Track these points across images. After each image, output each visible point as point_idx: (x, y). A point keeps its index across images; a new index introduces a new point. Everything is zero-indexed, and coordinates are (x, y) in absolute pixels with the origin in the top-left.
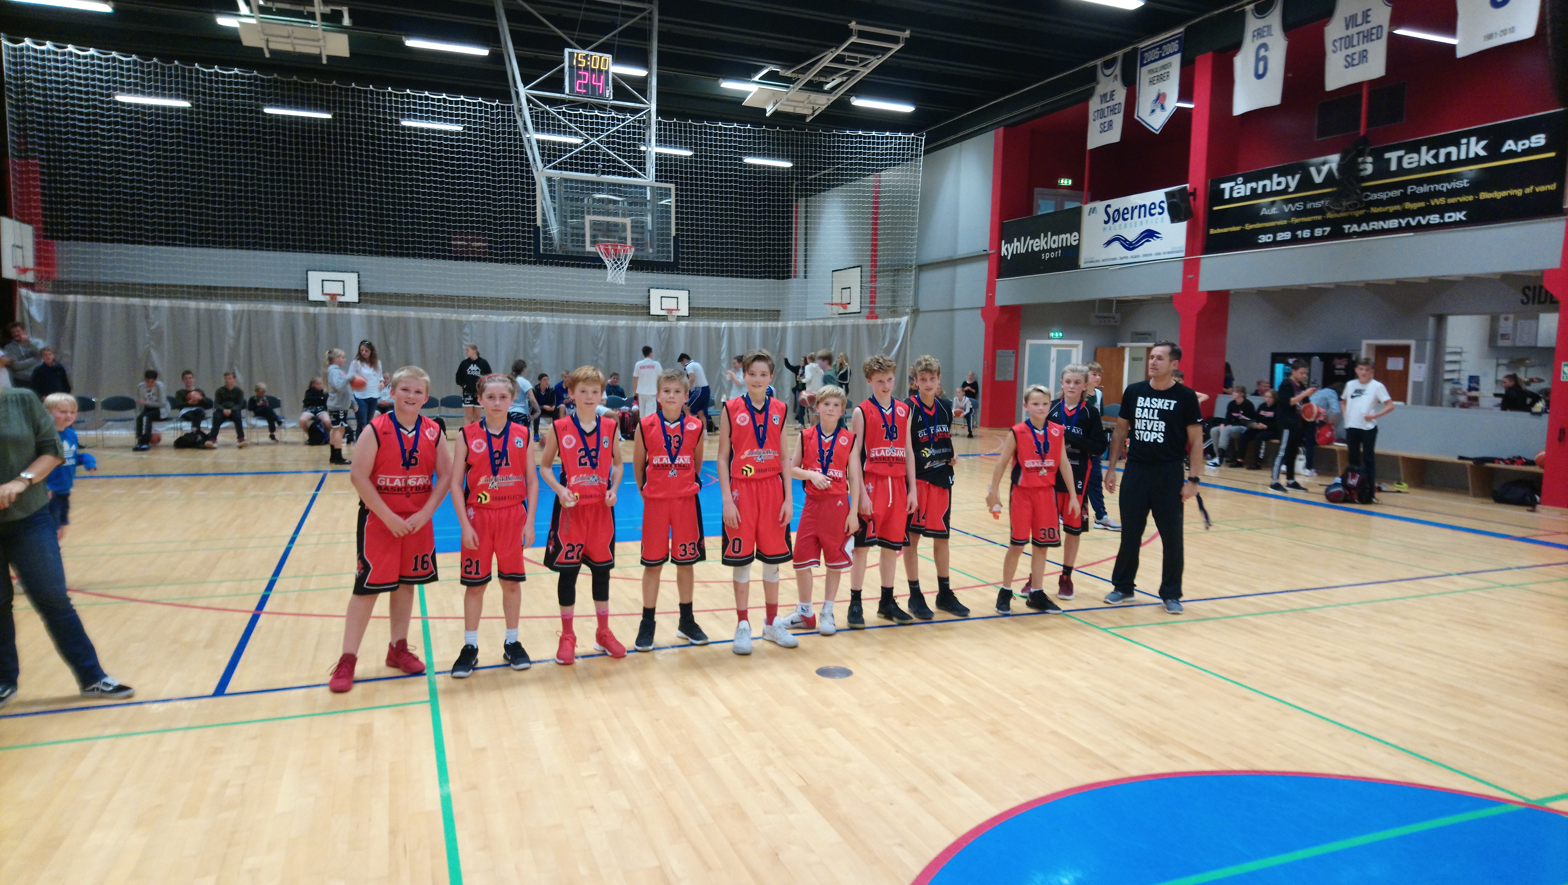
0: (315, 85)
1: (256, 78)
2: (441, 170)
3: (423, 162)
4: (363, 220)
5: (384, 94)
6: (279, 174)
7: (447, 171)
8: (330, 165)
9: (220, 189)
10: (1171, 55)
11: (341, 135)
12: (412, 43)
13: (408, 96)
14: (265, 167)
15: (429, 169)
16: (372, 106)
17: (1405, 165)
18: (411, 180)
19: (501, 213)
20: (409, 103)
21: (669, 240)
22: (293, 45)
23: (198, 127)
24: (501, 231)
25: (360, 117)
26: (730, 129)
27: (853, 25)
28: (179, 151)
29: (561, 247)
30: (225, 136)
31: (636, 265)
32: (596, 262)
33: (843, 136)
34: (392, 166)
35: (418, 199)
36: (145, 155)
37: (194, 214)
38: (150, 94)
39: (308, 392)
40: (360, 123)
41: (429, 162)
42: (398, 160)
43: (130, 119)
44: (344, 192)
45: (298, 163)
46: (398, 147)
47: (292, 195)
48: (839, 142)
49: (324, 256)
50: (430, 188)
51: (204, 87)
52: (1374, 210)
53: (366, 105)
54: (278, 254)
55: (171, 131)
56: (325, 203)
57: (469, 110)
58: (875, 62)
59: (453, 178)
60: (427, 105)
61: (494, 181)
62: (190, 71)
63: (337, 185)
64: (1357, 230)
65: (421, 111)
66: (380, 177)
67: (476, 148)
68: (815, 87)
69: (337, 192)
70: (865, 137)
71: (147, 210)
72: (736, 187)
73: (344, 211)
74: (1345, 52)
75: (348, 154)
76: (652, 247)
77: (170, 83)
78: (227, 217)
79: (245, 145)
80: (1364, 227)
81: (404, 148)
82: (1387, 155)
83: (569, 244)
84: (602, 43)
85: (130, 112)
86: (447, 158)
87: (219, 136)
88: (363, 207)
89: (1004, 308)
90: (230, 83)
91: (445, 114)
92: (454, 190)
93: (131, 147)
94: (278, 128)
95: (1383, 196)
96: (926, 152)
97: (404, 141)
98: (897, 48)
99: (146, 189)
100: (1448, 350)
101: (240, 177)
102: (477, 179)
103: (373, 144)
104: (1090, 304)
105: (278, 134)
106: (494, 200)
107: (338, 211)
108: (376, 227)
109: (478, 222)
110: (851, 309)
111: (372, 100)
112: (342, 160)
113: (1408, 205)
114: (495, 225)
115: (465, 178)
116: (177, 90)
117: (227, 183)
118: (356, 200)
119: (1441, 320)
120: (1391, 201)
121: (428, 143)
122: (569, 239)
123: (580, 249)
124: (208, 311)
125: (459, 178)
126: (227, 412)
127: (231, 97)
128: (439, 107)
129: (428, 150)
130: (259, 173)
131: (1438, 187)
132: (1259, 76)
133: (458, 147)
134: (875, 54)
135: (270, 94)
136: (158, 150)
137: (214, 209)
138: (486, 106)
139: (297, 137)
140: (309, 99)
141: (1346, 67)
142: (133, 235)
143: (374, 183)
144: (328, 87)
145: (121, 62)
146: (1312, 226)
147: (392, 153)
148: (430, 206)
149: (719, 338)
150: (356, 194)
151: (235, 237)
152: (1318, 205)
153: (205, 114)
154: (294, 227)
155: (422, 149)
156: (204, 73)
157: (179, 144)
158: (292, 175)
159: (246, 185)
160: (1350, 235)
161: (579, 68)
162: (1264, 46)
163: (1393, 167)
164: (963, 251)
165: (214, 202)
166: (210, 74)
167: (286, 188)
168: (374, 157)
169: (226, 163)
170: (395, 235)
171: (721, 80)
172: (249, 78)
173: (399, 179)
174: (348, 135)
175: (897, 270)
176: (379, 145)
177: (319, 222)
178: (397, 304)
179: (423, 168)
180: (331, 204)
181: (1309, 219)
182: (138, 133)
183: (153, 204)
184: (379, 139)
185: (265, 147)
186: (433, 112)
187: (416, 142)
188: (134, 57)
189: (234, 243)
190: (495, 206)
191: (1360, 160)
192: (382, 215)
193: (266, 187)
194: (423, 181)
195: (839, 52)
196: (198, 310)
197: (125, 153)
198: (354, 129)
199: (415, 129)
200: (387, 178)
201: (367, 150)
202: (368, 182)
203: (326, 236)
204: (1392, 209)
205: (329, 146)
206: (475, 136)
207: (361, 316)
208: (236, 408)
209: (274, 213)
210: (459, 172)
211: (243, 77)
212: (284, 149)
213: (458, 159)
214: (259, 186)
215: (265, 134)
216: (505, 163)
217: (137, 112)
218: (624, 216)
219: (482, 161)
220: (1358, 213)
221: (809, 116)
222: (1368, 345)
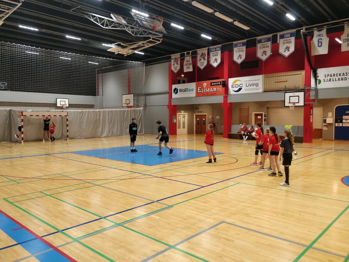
10: (218, 50)
12: (21, 26)
58: (151, 45)
98: (159, 42)
119: (268, 108)
175: (138, 95)
221: (125, 55)
222: (254, 114)
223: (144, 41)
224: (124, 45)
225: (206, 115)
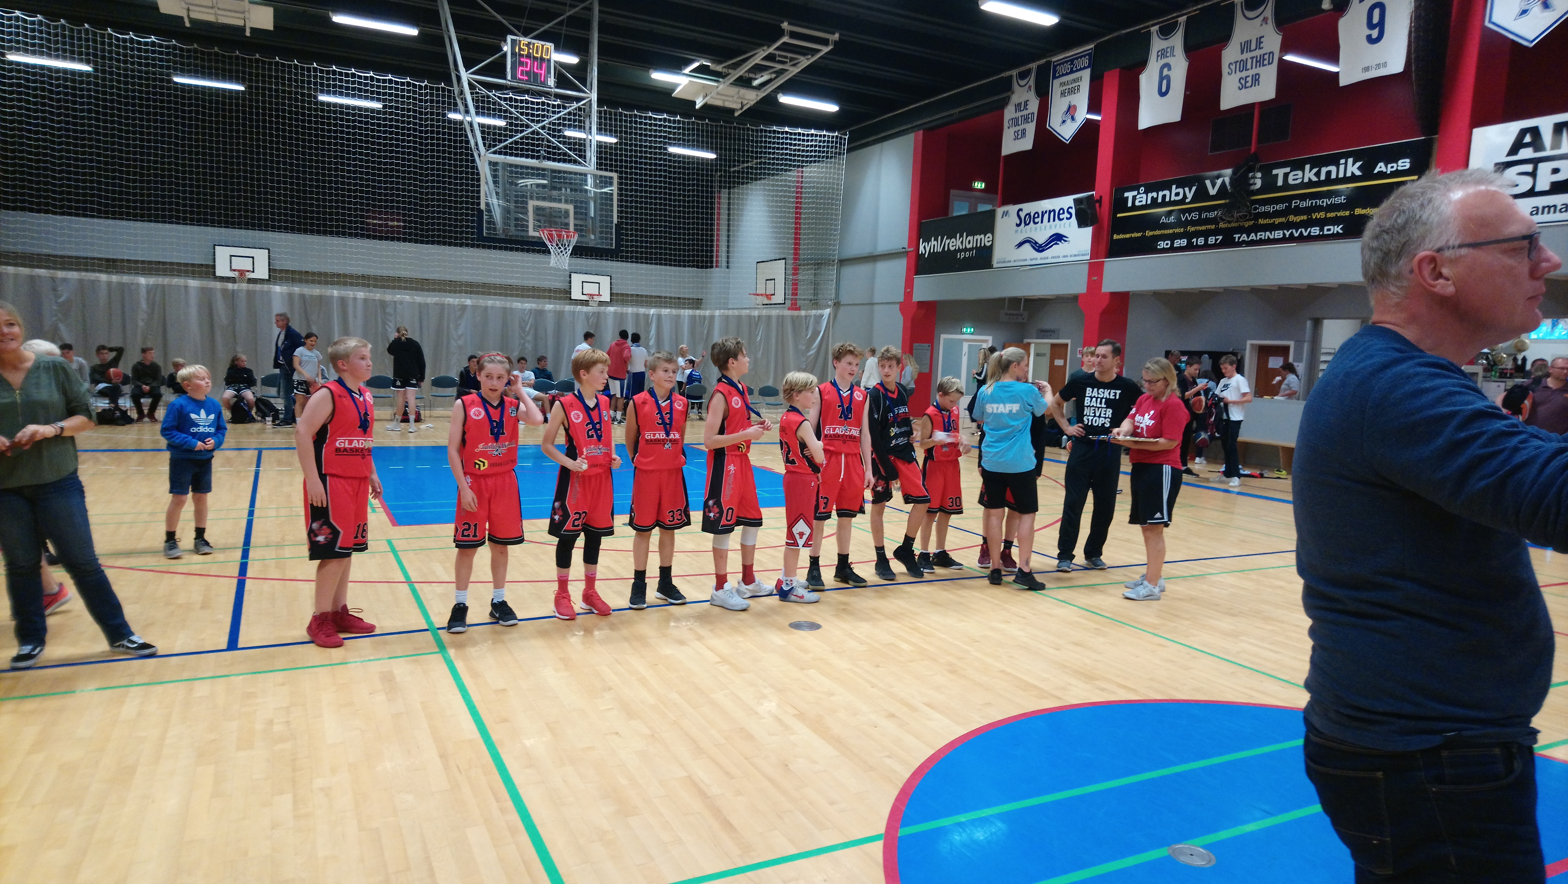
0: (237, 57)
1: (175, 48)
2: (367, 148)
3: (348, 140)
4: (285, 196)
5: (309, 70)
6: (197, 147)
7: (373, 150)
8: (251, 139)
9: (135, 160)
10: (1081, 69)
11: (264, 109)
12: (340, 19)
13: (334, 72)
14: (183, 139)
15: (354, 147)
16: (296, 81)
17: (1291, 181)
18: (336, 157)
19: (427, 194)
20: (334, 80)
21: (612, 228)
22: (216, 14)
23: (112, 94)
24: (427, 212)
25: (284, 91)
26: (660, 120)
27: (785, 25)
28: (90, 119)
29: (504, 230)
30: (141, 106)
31: (579, 251)
32: (539, 247)
33: (770, 132)
34: (317, 142)
35: (343, 177)
36: (52, 121)
37: (107, 184)
38: (57, 57)
39: (229, 369)
40: (284, 98)
41: (354, 140)
42: (323, 136)
43: (35, 81)
44: (265, 167)
45: (218, 136)
46: (323, 123)
47: (211, 168)
48: (766, 137)
49: (243, 232)
50: (355, 166)
51: (118, 54)
52: (1261, 221)
53: (290, 80)
54: (196, 228)
55: (82, 97)
56: (245, 178)
57: (397, 89)
58: (805, 62)
59: (380, 157)
60: (354, 83)
61: (421, 162)
62: (103, 36)
63: (258, 160)
64: (1246, 239)
65: (347, 88)
66: (304, 153)
67: (403, 128)
68: (744, 82)
69: (258, 167)
70: (791, 134)
71: (54, 178)
72: (665, 177)
73: (265, 187)
74: (1239, 75)
75: (271, 128)
76: (595, 234)
77: (80, 46)
78: (142, 188)
79: (162, 115)
80: (1253, 236)
81: (329, 124)
82: (1275, 172)
83: (513, 228)
84: (545, 31)
85: (34, 74)
86: (373, 137)
87: (134, 105)
88: (285, 183)
89: (921, 304)
90: (146, 51)
91: (372, 92)
92: (380, 169)
93: (36, 111)
94: (197, 99)
95: (1270, 209)
96: (849, 150)
97: (329, 118)
98: (826, 49)
99: (54, 157)
100: (1323, 351)
101: (156, 148)
102: (403, 159)
103: (297, 120)
104: (1002, 300)
105: (197, 106)
106: (421, 181)
107: (259, 186)
108: (298, 204)
109: (404, 202)
110: (775, 300)
111: (296, 74)
112: (264, 134)
113: (1292, 218)
114: (422, 206)
115: (391, 158)
116: (88, 54)
117: (142, 154)
118: (278, 175)
119: (1317, 323)
120: (1277, 214)
121: (354, 121)
122: (513, 223)
123: (523, 234)
124: (121, 285)
125: (385, 157)
126: (146, 388)
127: (147, 65)
128: (366, 85)
129: (354, 127)
130: (177, 144)
131: (1319, 202)
132: (1162, 94)
133: (385, 126)
134: (804, 54)
135: (189, 65)
136: (67, 116)
137: (128, 180)
138: (414, 86)
139: (217, 109)
140: (230, 71)
141: (1240, 89)
142: (39, 204)
143: (297, 159)
144: (250, 60)
145: (25, 21)
146: (1206, 234)
147: (316, 129)
148: (355, 185)
149: (648, 324)
150: (278, 169)
151: (149, 209)
152: (1212, 215)
153: (119, 82)
154: (212, 201)
155: (348, 127)
156: (118, 39)
157: (90, 111)
158: (211, 148)
159: (163, 157)
160: (1240, 244)
161: (521, 56)
162: (1168, 66)
163: (1280, 183)
164: (883, 247)
165: (128, 173)
166: (125, 40)
167: (204, 161)
168: (297, 133)
169: (142, 133)
170: (318, 212)
171: (651, 70)
172: (167, 47)
173: (323, 156)
174: (271, 109)
175: (819, 264)
176: (303, 121)
177: (239, 197)
178: (319, 283)
179: (349, 146)
180: (252, 179)
181: (1203, 228)
182: (43, 97)
183: (61, 172)
184: (303, 114)
185: (183, 118)
186: (360, 90)
187: (342, 119)
188: (40, 17)
189: (149, 216)
190: (421, 187)
191: (1251, 175)
192: (305, 192)
193: (184, 159)
194: (349, 159)
195: (771, 50)
196: (109, 284)
197: (29, 117)
198: (277, 104)
199: (341, 106)
200: (310, 154)
201: (290, 125)
202: (291, 158)
203: (246, 211)
204: (1278, 221)
205: (251, 120)
206: (403, 116)
207: (281, 293)
208: (155, 384)
209: (191, 186)
210: (385, 151)
211: (161, 46)
212: (204, 121)
213: (385, 138)
214: (177, 158)
215: (184, 105)
216: (432, 145)
217: (43, 75)
218: (566, 202)
219: (409, 142)
220: (1247, 224)
221: (737, 110)
222: (1252, 345)
223: (769, 46)
224: (719, 68)
225: (1067, 345)
